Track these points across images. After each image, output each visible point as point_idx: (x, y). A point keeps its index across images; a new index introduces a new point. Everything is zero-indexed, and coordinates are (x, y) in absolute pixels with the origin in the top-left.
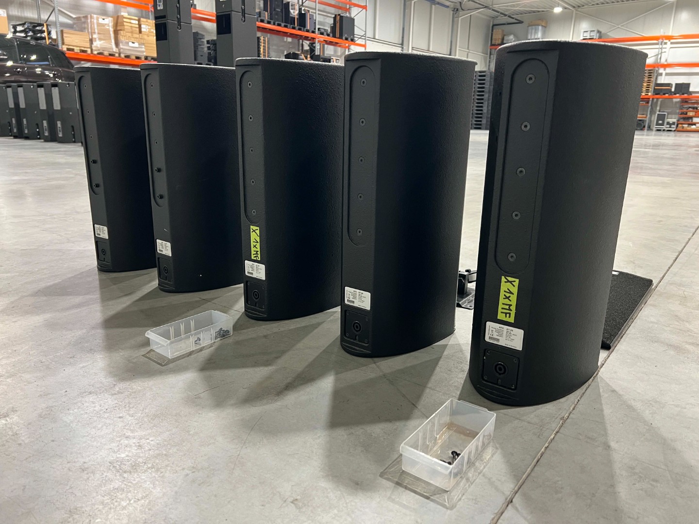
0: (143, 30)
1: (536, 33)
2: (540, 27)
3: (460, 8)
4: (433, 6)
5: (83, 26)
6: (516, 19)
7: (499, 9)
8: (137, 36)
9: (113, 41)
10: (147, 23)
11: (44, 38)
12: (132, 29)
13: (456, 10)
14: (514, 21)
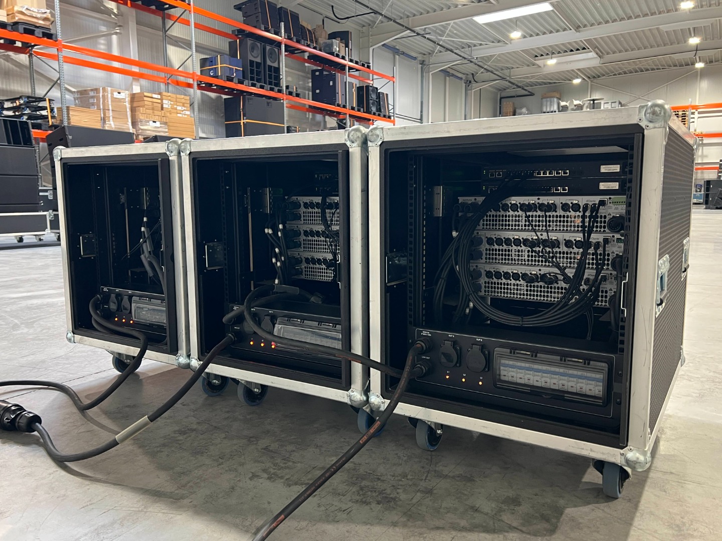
0: (165, 106)
1: (551, 105)
2: (555, 99)
3: (473, 80)
4: (448, 78)
5: (91, 101)
6: (529, 92)
7: (514, 80)
8: (159, 113)
9: (130, 120)
10: (169, 98)
11: (45, 118)
12: (153, 105)
13: (468, 83)
14: (526, 93)
